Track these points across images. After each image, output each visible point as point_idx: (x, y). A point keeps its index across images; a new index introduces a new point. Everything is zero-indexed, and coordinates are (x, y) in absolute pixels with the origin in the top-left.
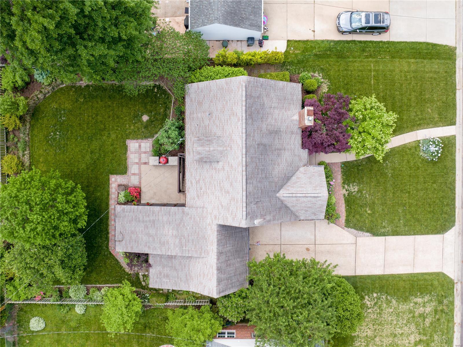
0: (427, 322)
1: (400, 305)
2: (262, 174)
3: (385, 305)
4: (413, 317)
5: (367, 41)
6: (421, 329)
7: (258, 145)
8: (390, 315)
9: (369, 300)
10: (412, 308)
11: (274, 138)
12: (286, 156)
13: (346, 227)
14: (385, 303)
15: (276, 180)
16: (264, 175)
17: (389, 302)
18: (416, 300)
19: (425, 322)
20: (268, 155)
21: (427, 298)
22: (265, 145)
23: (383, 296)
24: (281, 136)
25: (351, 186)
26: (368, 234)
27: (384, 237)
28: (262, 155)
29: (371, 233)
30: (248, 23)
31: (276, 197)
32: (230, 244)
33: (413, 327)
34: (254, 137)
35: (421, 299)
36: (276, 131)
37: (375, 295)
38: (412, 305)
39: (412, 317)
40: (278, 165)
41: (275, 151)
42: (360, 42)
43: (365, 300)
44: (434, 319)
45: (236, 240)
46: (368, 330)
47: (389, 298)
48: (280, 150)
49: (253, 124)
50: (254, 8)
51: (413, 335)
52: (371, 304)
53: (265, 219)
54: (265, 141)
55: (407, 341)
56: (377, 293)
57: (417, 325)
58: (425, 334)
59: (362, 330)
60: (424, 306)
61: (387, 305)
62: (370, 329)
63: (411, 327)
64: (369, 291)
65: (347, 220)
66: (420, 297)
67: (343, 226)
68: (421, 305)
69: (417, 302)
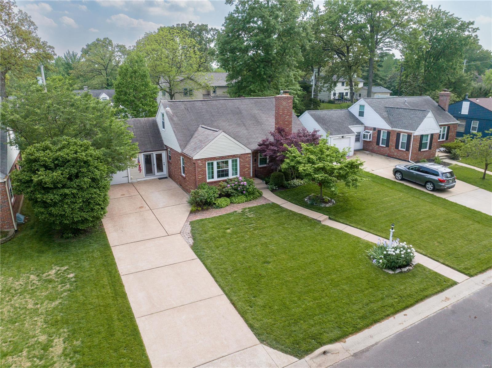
1: (43, 316)
3: (45, 294)
4: (1, 355)
5: (416, 189)
7: (238, 108)
8: (16, 308)
9: (59, 272)
10: (32, 343)
11: (251, 120)
12: (244, 132)
14: (50, 293)
15: (215, 124)
16: (214, 113)
17: (52, 297)
18: (58, 341)
20: (234, 116)
23: (68, 286)
24: (257, 125)
25: (252, 212)
26: (191, 241)
27: (195, 257)
28: (231, 111)
29: (194, 243)
30: (326, 127)
31: (198, 125)
32: (137, 132)
34: (242, 105)
35: (60, 352)
37: (71, 275)
38: (43, 338)
40: (230, 125)
41: (242, 121)
42: (407, 186)
43: (58, 268)
45: (141, 137)
47: (65, 294)
48: (244, 125)
49: (252, 103)
50: (340, 130)
52: (49, 275)
53: (173, 116)
54: (244, 112)
56: (76, 276)
61: (46, 297)
64: (79, 267)
65: (202, 220)
66: (65, 349)
67: (190, 221)
68: (41, 359)
69: (52, 347)
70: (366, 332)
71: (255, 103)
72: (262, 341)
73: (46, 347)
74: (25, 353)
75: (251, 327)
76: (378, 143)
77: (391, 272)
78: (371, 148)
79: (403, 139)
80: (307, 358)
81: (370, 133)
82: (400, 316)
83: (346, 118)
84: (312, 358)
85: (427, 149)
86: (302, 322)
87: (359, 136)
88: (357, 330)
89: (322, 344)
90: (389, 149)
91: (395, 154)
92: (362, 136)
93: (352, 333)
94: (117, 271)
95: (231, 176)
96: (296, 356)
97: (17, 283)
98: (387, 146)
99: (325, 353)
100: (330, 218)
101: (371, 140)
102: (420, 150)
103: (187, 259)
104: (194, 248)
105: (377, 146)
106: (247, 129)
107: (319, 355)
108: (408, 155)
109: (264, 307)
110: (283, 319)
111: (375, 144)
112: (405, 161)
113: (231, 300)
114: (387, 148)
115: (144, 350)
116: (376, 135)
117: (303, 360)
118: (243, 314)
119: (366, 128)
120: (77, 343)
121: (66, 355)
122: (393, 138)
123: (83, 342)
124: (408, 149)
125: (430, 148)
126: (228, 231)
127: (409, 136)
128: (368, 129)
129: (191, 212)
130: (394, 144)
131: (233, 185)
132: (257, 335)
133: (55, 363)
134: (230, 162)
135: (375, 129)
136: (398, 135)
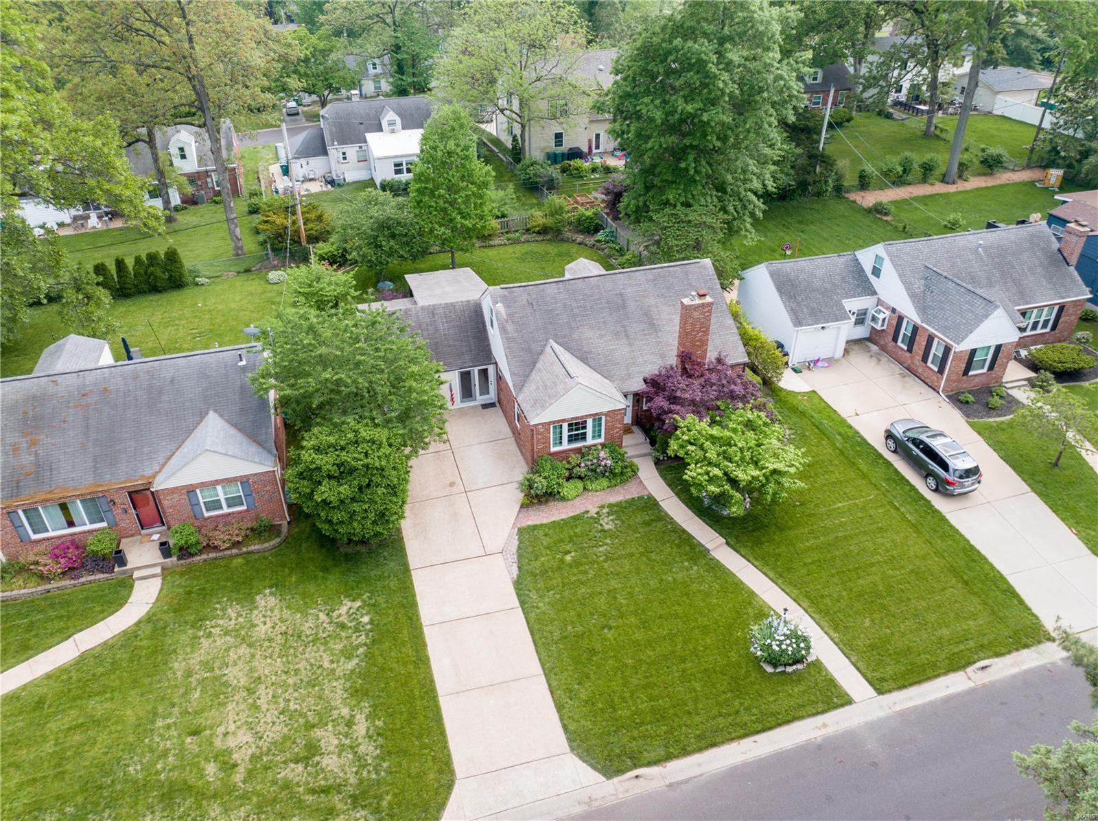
0: (293, 770)
1: (342, 681)
2: (578, 307)
3: (339, 647)
4: (310, 726)
5: (907, 481)
6: (270, 757)
7: (621, 295)
8: (312, 665)
9: (351, 611)
10: (335, 716)
11: (641, 322)
12: (621, 350)
13: (519, 529)
14: (345, 646)
15: (575, 336)
16: (576, 311)
17: (348, 654)
18: (360, 718)
19: (292, 765)
20: (611, 314)
21: (368, 749)
22: (624, 306)
23: (363, 637)
24: (650, 334)
25: (611, 518)
26: (516, 572)
27: (517, 604)
28: (608, 302)
29: (519, 576)
30: (794, 306)
31: (547, 340)
32: (449, 329)
33: (274, 732)
34: (630, 285)
35: (363, 732)
36: (654, 324)
37: (366, 619)
38: (345, 711)
39: (307, 722)
40: (601, 336)
41: (622, 326)
42: (896, 471)
43: (349, 604)
44: (301, 789)
45: (455, 340)
46: (269, 624)
47: (361, 650)
48: (626, 335)
49: (648, 281)
50: (821, 311)
51: (251, 740)
52: (340, 615)
53: (507, 322)
54: (631, 304)
55: (232, 727)
56: (371, 622)
57: (279, 745)
58: (250, 775)
59: (269, 613)
60: (341, 748)
61: (342, 651)
62: (273, 628)
63: (277, 728)
64: (374, 605)
65: (535, 527)
66: (368, 729)
67: (519, 526)
68: (346, 737)
69: (355, 724)
70: (696, 758)
71: (654, 280)
72: (572, 749)
73: (350, 723)
74: (330, 727)
75: (565, 727)
76: (895, 339)
77: (769, 669)
78: (882, 343)
79: (936, 350)
80: (616, 780)
81: (884, 316)
82: (747, 743)
83: (843, 278)
84: (620, 782)
85: (984, 370)
86: (625, 731)
87: (865, 314)
88: (685, 752)
89: (635, 766)
90: (912, 358)
91: (920, 370)
92: (869, 318)
93: (677, 757)
94: (418, 619)
95: (590, 441)
96: (604, 775)
97: (307, 625)
98: (910, 350)
99: (637, 777)
100: (727, 543)
101: (885, 328)
102: (966, 373)
103: (506, 607)
104: (518, 585)
105: (893, 344)
106: (630, 345)
107: (631, 778)
108: (939, 380)
109: (586, 702)
110: (604, 724)
111: (890, 338)
112: (934, 390)
113: (549, 685)
114: (908, 354)
115: (446, 742)
116: (894, 322)
117: (610, 781)
118: (560, 708)
119: (880, 302)
120: (379, 723)
121: (370, 737)
122: (921, 342)
123: (385, 723)
124: (941, 371)
125: (991, 368)
126: (568, 558)
127: (947, 350)
128: (882, 306)
129: (523, 506)
130: (921, 353)
131: (589, 463)
132: (570, 740)
133: (360, 744)
134: (590, 423)
135: (894, 311)
136: (931, 339)
